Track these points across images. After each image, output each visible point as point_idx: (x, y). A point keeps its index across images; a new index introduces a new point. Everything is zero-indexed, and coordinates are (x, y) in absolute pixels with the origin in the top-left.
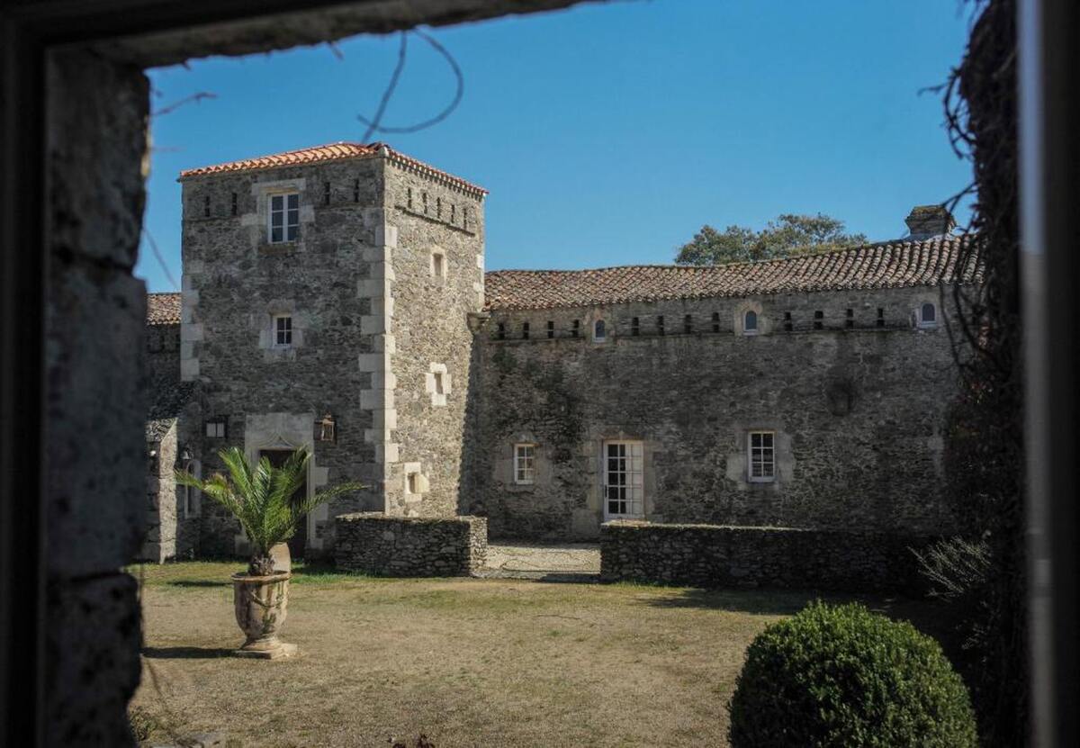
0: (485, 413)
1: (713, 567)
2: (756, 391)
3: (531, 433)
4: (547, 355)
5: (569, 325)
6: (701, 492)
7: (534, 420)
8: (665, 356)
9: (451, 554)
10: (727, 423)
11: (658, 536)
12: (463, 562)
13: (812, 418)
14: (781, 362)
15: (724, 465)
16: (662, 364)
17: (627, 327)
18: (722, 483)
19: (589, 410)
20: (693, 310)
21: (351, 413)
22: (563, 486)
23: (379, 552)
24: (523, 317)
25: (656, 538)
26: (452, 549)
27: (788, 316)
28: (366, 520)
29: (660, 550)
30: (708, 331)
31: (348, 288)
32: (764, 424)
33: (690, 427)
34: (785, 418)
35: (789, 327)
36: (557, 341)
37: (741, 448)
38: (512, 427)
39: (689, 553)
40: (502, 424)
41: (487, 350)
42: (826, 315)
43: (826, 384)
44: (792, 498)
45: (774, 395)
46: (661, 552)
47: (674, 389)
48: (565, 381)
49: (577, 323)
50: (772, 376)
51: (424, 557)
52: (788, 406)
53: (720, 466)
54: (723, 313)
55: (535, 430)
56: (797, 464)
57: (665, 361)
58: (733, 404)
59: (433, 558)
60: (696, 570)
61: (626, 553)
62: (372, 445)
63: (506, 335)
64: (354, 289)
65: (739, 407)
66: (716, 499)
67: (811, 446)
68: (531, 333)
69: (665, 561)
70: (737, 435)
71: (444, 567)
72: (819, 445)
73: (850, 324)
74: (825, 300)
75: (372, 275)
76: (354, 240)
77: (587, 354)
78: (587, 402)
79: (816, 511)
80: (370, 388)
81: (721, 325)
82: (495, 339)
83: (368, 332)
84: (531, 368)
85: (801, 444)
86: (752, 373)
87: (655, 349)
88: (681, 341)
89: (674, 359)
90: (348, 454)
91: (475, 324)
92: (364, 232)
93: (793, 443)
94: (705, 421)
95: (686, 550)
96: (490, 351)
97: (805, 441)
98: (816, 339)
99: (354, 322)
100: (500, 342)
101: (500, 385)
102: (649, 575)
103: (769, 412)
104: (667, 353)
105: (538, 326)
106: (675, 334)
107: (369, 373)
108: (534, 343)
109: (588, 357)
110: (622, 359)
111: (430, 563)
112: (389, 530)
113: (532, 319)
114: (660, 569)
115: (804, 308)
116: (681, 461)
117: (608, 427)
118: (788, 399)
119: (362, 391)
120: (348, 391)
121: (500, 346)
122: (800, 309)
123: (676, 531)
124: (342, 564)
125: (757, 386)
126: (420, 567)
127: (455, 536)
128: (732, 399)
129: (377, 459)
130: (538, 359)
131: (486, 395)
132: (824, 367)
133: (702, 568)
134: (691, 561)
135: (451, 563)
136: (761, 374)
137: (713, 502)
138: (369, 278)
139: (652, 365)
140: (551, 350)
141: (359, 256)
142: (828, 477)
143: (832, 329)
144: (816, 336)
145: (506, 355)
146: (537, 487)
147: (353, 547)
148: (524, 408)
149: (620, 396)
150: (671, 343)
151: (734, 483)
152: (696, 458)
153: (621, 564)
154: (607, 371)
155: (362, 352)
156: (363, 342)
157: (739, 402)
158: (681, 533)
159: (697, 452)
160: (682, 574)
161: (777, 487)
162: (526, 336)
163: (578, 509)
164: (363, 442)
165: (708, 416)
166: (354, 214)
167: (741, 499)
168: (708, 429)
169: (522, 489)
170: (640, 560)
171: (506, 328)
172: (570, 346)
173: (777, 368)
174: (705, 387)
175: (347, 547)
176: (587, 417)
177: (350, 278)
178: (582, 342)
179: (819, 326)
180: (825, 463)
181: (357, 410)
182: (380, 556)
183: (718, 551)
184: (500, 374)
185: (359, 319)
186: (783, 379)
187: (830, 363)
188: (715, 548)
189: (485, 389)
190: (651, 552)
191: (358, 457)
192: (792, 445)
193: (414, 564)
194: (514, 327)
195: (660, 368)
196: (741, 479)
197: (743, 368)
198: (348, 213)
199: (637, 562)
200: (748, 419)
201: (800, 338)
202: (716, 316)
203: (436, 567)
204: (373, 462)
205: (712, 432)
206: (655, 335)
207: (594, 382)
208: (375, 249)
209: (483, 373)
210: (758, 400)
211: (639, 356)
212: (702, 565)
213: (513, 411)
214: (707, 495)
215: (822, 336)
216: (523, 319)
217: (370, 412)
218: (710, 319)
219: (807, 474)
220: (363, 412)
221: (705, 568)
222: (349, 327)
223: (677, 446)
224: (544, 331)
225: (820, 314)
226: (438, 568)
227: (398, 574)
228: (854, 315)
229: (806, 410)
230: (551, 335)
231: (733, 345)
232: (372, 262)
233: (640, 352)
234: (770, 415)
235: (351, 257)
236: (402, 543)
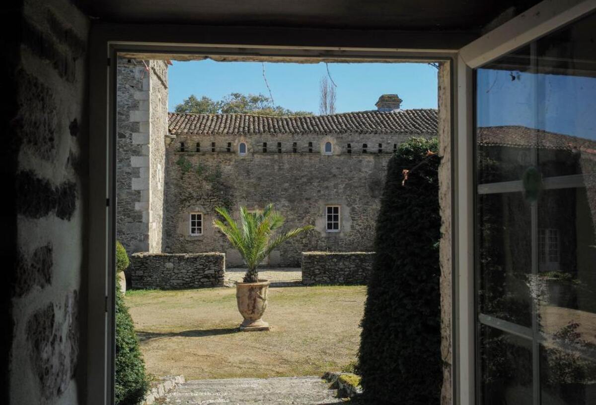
0: (172, 194)
1: (366, 274)
2: (332, 184)
3: (201, 206)
4: (211, 162)
5: (225, 145)
6: (301, 238)
7: (204, 198)
8: (281, 164)
9: (212, 274)
10: (316, 201)
11: (336, 258)
12: (219, 279)
13: (360, 199)
14: (346, 169)
15: (313, 224)
16: (280, 169)
17: (260, 148)
18: (312, 233)
19: (237, 194)
20: (298, 140)
21: (125, 192)
22: (221, 236)
23: (163, 275)
24: (196, 139)
25: (336, 260)
26: (212, 272)
27: (349, 146)
28: (154, 257)
29: (338, 266)
30: (306, 152)
31: (123, 115)
32: (336, 202)
33: (295, 204)
34: (347, 199)
35: (349, 152)
36: (218, 154)
37: (323, 214)
38: (189, 202)
39: (353, 267)
40: (182, 201)
41: (173, 158)
42: (368, 146)
43: (368, 181)
44: (350, 240)
45: (342, 186)
46: (338, 268)
47: (287, 182)
48: (222, 177)
49: (229, 144)
50: (340, 176)
51: (194, 277)
52: (348, 193)
53: (312, 224)
54: (314, 142)
55: (204, 205)
56: (353, 223)
57: (282, 167)
58: (319, 191)
59: (199, 277)
60: (357, 276)
61: (319, 269)
62: (140, 212)
63: (185, 149)
64: (128, 116)
65: (322, 192)
66: (309, 242)
67: (360, 213)
68: (201, 149)
69: (340, 272)
70: (321, 208)
71: (207, 282)
72: (364, 213)
73: (380, 151)
74: (368, 139)
75: (140, 108)
76: (127, 86)
77: (235, 162)
78: (236, 189)
79: (362, 246)
80: (139, 177)
81: (313, 149)
82: (179, 151)
83: (138, 143)
84: (201, 170)
85: (354, 212)
86: (330, 175)
87: (276, 160)
88: (291, 156)
89: (287, 166)
90: (123, 217)
91: (168, 142)
92: (135, 82)
93: (351, 211)
94: (304, 200)
95: (352, 266)
96: (176, 159)
97: (356, 210)
98: (363, 158)
99: (127, 136)
100: (181, 153)
101: (182, 178)
102: (331, 280)
103: (338, 195)
104: (283, 163)
105: (206, 144)
106: (287, 153)
107: (138, 168)
108: (204, 155)
109: (237, 163)
110: (257, 165)
111: (198, 280)
112: (169, 261)
113: (202, 141)
114: (337, 276)
115: (358, 142)
116: (290, 221)
117: (249, 203)
118: (348, 189)
119: (133, 179)
120: (123, 179)
121: (182, 156)
122: (356, 143)
123: (346, 256)
124: (136, 284)
125: (333, 182)
126: (191, 283)
127: (214, 264)
128: (319, 188)
129: (144, 220)
130: (206, 164)
131: (172, 184)
132: (367, 173)
133: (360, 275)
134: (354, 272)
135: (212, 280)
136: (335, 176)
137: (307, 243)
138: (138, 110)
139: (274, 170)
140: (214, 159)
141: (131, 96)
142: (368, 229)
143: (371, 153)
144: (364, 156)
145: (186, 161)
146: (205, 237)
147: (144, 273)
148: (197, 192)
149: (255, 186)
150: (285, 157)
151: (319, 233)
152: (299, 220)
153: (315, 275)
154: (248, 172)
155: (133, 155)
156: (134, 149)
157: (323, 190)
158: (349, 257)
159: (299, 216)
160: (349, 278)
161: (342, 235)
162: (198, 150)
163: (230, 249)
164: (133, 210)
165: (305, 198)
166: (127, 70)
167: (323, 241)
168: (305, 204)
169: (196, 239)
170: (327, 273)
171: (186, 145)
172: (225, 157)
173: (343, 173)
174: (304, 182)
175: (140, 273)
176: (236, 198)
177: (125, 109)
178: (233, 155)
179: (365, 152)
180: (366, 222)
181: (130, 191)
182: (163, 277)
183: (368, 266)
184: (181, 171)
185: (131, 134)
186: (346, 178)
187: (371, 170)
188: (367, 264)
189: (172, 181)
190: (333, 268)
191: (130, 219)
192: (350, 213)
193: (186, 281)
194: (190, 145)
195: (278, 171)
196: (323, 231)
197: (325, 172)
198: (123, 69)
199: (325, 273)
200: (328, 199)
201: (356, 158)
202: (310, 144)
203: (202, 282)
204: (141, 222)
205: (308, 205)
206: (276, 152)
207: (240, 178)
208: (143, 92)
209: (171, 171)
210: (333, 189)
211: (266, 164)
212: (360, 273)
213: (190, 194)
214: (304, 240)
215: (366, 157)
216: (196, 140)
217: (139, 192)
218: (307, 145)
219: (358, 228)
220: (133, 192)
221: (362, 274)
222: (123, 140)
223: (288, 213)
224: (210, 148)
225: (365, 146)
226: (202, 283)
227: (176, 288)
228: (383, 146)
229: (358, 194)
230: (213, 150)
231: (320, 160)
232: (140, 100)
233: (268, 162)
234: (339, 197)
235: (126, 96)
236: (178, 269)
